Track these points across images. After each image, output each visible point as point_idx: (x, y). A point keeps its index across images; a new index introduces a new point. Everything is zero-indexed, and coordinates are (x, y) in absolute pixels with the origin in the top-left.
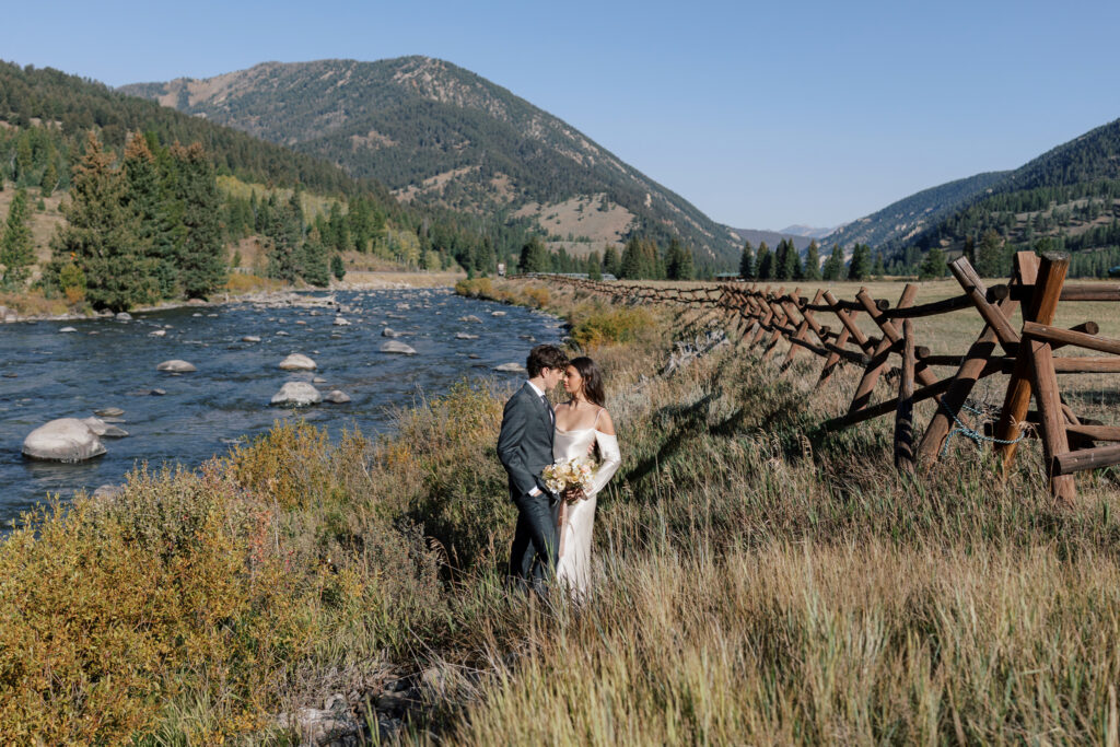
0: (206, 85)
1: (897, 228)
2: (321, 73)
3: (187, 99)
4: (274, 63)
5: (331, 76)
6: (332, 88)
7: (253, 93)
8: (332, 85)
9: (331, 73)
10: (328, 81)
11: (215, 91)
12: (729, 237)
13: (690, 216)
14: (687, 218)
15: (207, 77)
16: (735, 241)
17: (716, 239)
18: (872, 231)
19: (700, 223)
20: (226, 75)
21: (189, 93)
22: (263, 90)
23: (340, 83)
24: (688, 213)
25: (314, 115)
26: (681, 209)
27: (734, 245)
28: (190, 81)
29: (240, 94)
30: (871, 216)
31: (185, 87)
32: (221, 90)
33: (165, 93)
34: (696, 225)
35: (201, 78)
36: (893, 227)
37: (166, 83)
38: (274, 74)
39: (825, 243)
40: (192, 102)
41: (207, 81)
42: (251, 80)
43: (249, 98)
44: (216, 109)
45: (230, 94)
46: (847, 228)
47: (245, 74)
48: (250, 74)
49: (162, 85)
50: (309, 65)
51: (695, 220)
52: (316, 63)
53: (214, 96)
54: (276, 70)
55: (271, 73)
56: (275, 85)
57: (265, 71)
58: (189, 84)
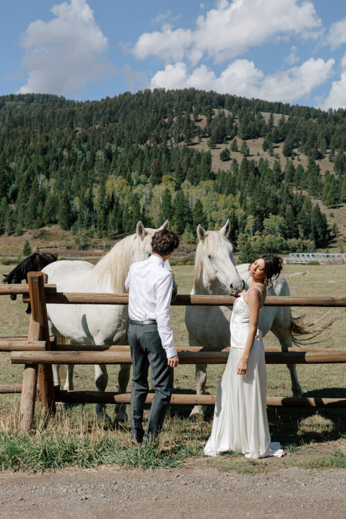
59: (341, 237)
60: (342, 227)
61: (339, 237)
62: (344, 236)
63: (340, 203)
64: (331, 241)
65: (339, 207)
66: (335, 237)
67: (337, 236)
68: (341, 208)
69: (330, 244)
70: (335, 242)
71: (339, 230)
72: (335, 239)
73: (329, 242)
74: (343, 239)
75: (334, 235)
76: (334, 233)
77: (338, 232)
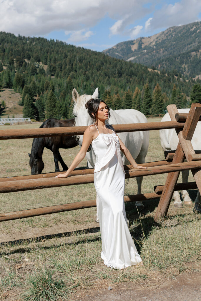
0: (149, 39)
2: (192, 28)
3: (141, 45)
4: (174, 27)
5: (195, 29)
6: (195, 33)
7: (165, 40)
8: (195, 32)
9: (195, 27)
10: (193, 31)
11: (152, 40)
15: (150, 36)
20: (157, 34)
21: (142, 43)
22: (169, 38)
23: (198, 31)
25: (185, 46)
28: (143, 38)
29: (160, 41)
31: (141, 41)
32: (154, 40)
33: (134, 44)
35: (147, 37)
37: (134, 40)
38: (174, 31)
40: (143, 46)
41: (149, 37)
42: (165, 35)
43: (163, 42)
44: (151, 48)
45: (156, 42)
47: (163, 32)
48: (165, 32)
49: (132, 41)
50: (187, 26)
52: (190, 24)
53: (151, 43)
54: (175, 29)
55: (173, 31)
56: (174, 35)
57: (171, 30)
58: (143, 39)
59: (8, 109)
60: (7, 103)
61: (6, 109)
62: (9, 108)
63: (2, 89)
64: (2, 111)
65: (3, 91)
66: (4, 108)
67: (5, 108)
68: (4, 92)
69: (2, 113)
70: (5, 112)
71: (6, 105)
72: (4, 110)
73: (1, 112)
74: (9, 110)
75: (3, 107)
76: (3, 106)
77: (6, 106)
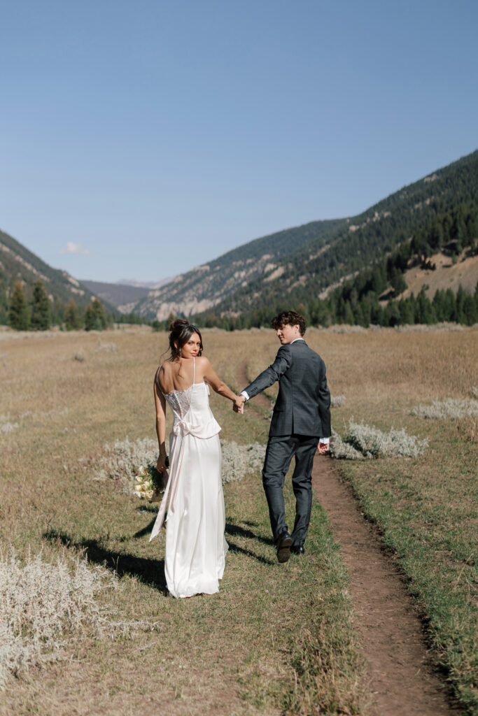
1: (236, 275)
12: (67, 282)
13: (22, 256)
14: (19, 259)
16: (74, 286)
17: (53, 282)
18: (211, 278)
19: (33, 265)
24: (18, 253)
26: (11, 248)
27: (74, 290)
30: (209, 264)
34: (29, 267)
36: (232, 275)
39: (165, 291)
46: (187, 276)
51: (29, 262)
